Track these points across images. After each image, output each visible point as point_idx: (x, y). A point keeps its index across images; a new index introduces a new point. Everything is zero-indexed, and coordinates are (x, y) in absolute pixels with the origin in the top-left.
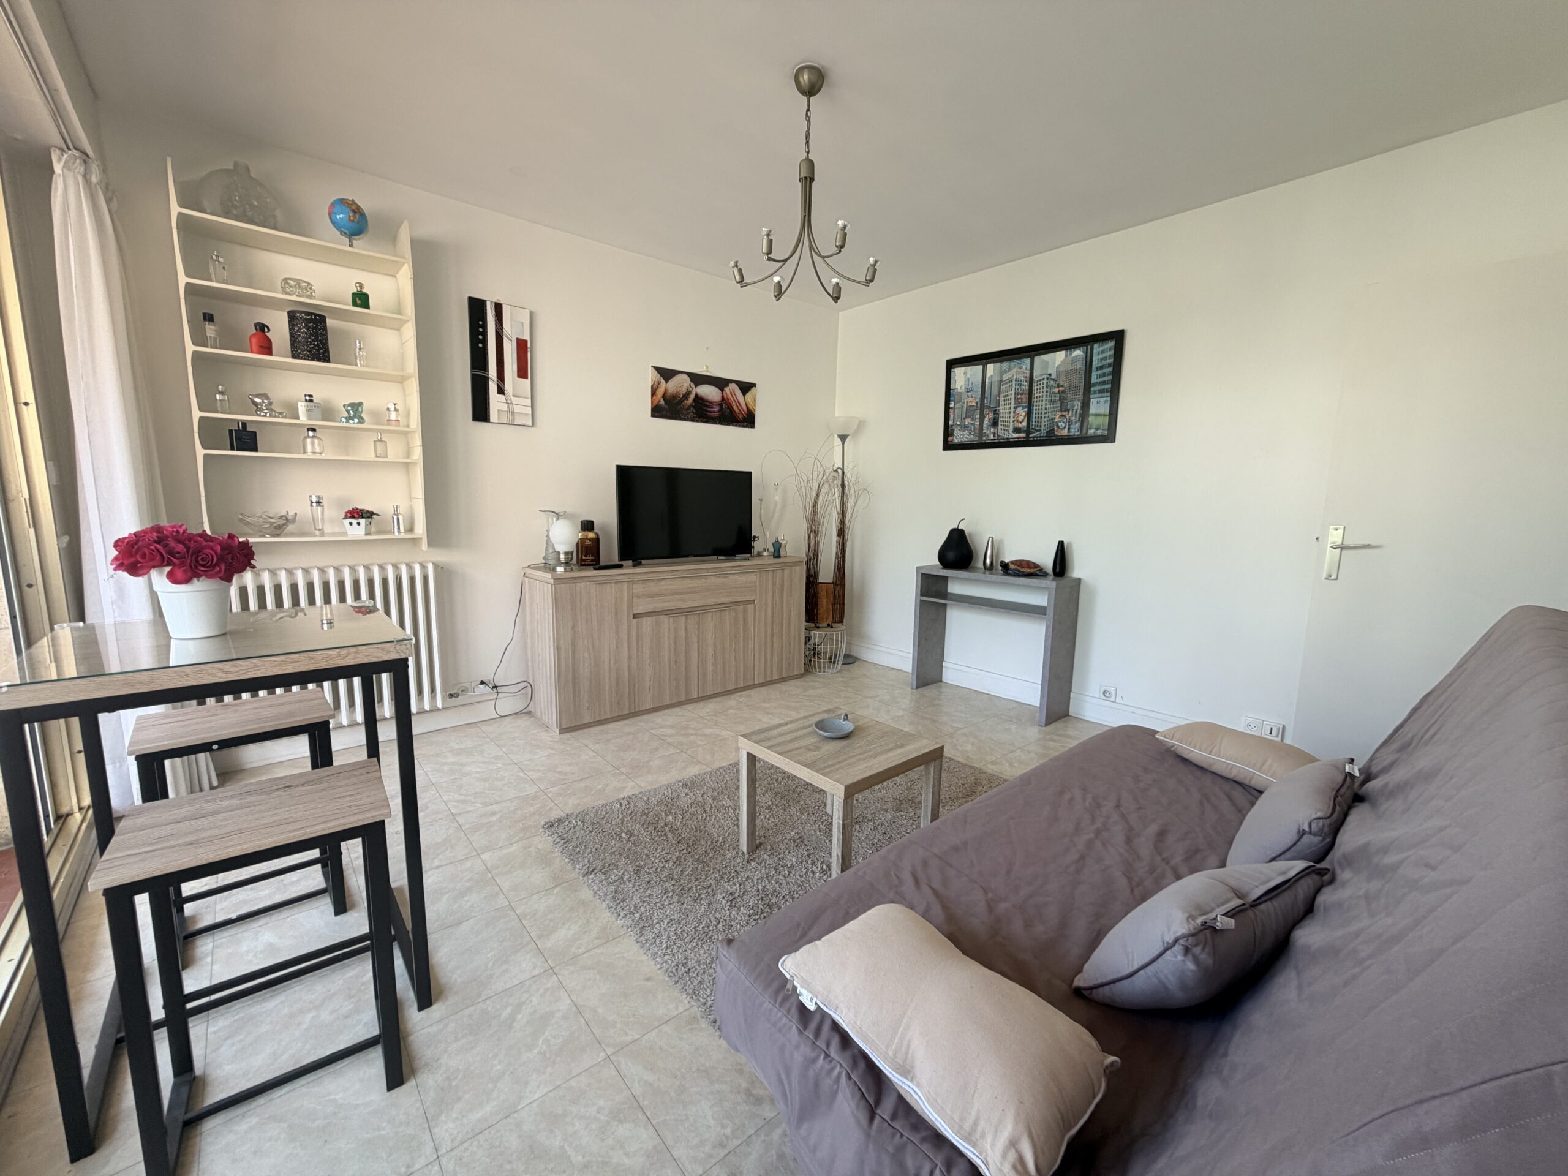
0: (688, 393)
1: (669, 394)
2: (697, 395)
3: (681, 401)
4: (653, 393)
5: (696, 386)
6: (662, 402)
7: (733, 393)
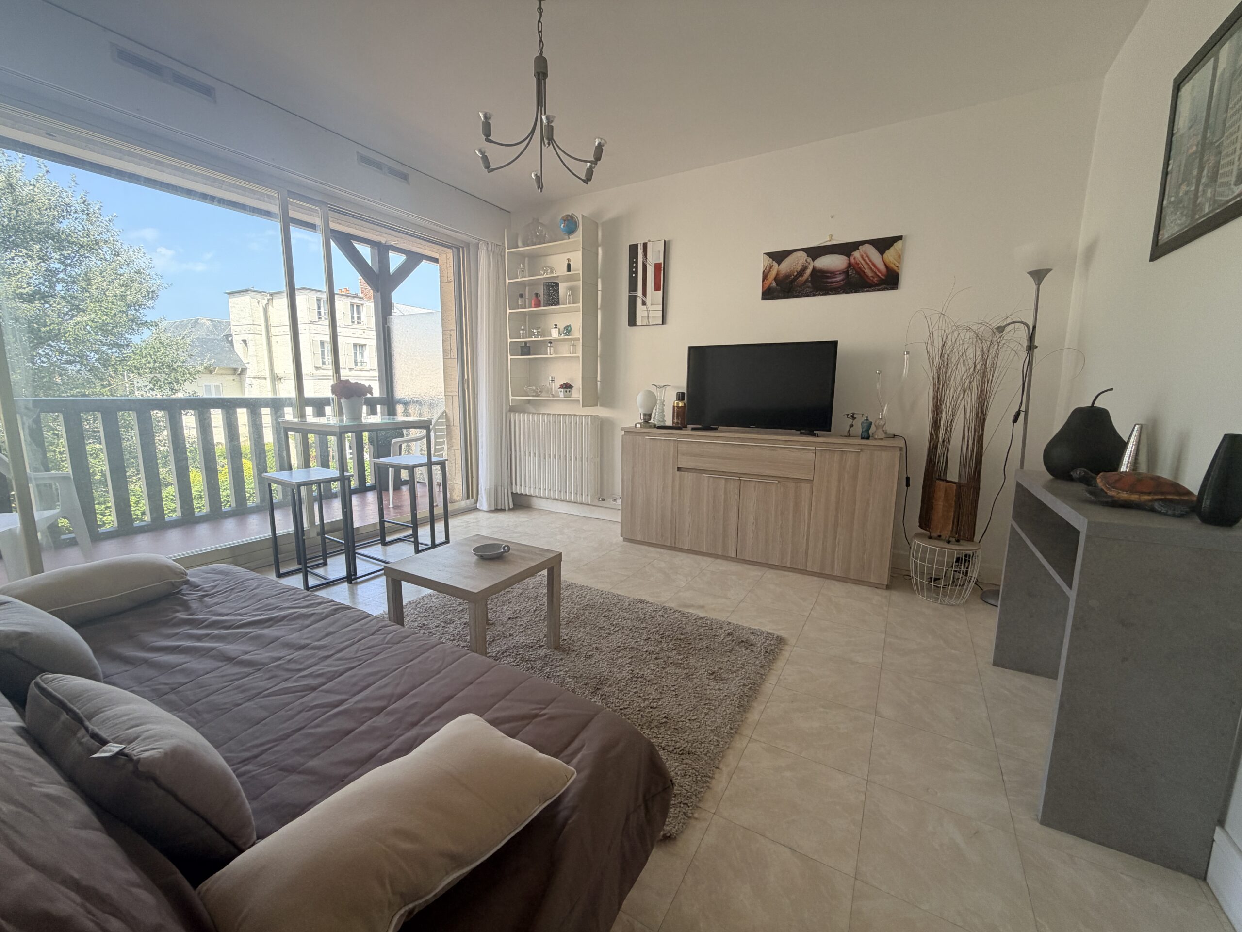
0: (804, 269)
1: (781, 275)
2: (814, 269)
3: (796, 278)
4: (765, 277)
5: (813, 260)
6: (774, 284)
7: (866, 257)
